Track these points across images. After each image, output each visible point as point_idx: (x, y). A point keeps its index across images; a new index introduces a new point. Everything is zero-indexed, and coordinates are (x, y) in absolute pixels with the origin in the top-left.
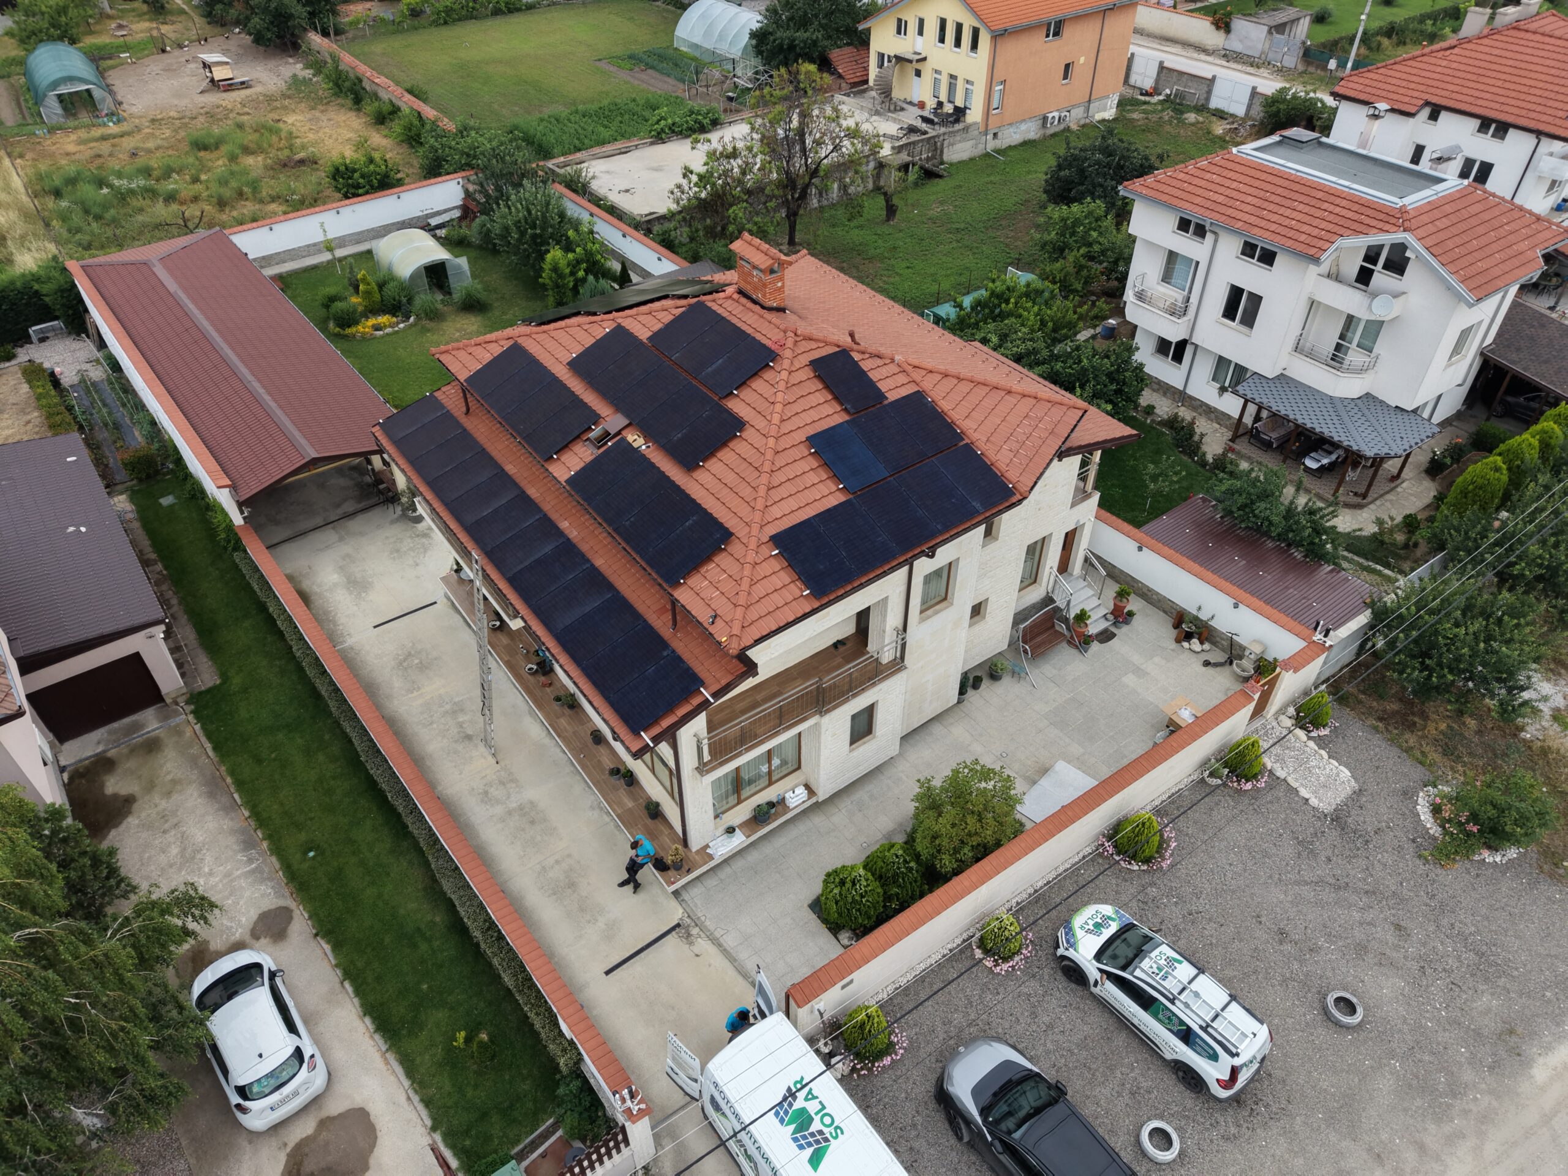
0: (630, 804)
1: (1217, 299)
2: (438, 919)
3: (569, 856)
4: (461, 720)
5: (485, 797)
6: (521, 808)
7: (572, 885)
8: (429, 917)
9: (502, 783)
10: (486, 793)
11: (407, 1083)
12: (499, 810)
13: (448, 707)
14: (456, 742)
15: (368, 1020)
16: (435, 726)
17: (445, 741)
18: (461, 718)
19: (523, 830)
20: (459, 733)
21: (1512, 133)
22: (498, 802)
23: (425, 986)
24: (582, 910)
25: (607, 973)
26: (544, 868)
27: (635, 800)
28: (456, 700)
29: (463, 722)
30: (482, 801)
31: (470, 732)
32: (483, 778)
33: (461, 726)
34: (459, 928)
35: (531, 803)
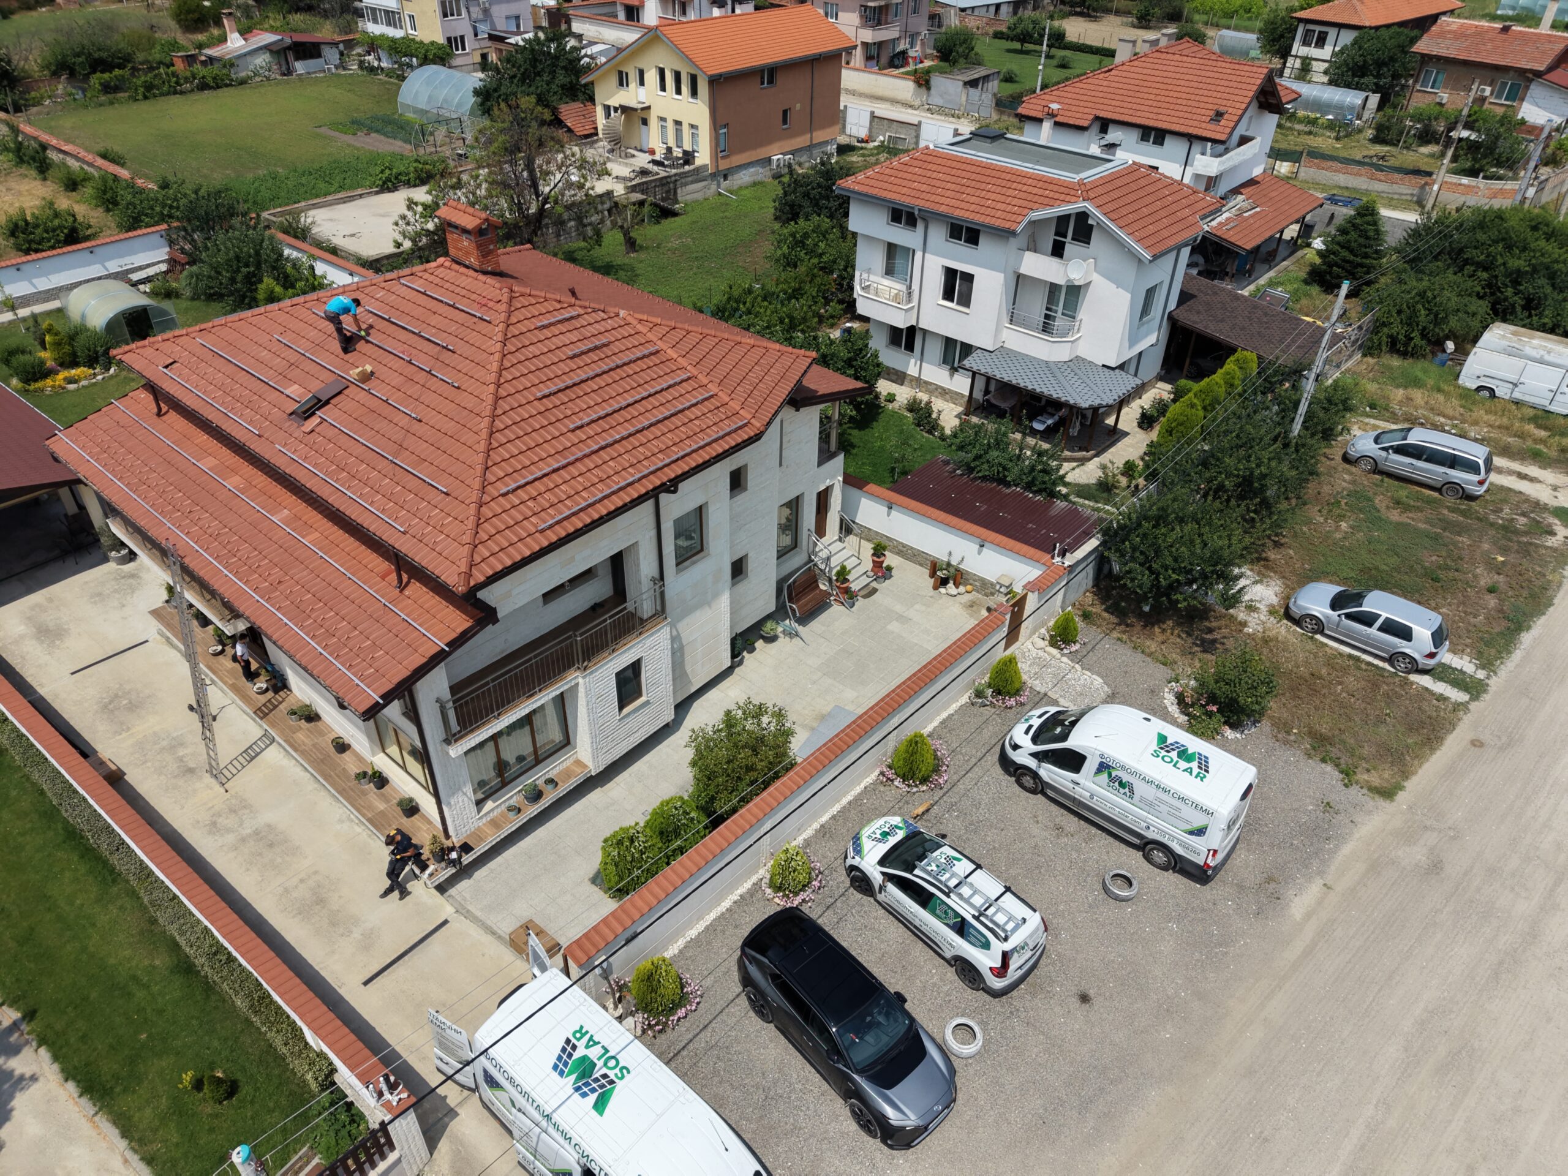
0: (381, 806)
1: (935, 282)
2: (157, 962)
3: (316, 873)
4: (181, 754)
5: (213, 827)
6: (257, 833)
7: (320, 901)
8: (146, 963)
9: (232, 811)
10: (214, 824)
11: (123, 1144)
12: (230, 838)
13: (165, 743)
14: (175, 777)
15: (71, 1086)
16: (149, 764)
17: (162, 777)
18: (181, 752)
19: (260, 854)
20: (179, 767)
21: (1169, 141)
22: (229, 830)
23: (144, 1036)
24: (333, 924)
25: (366, 983)
26: (286, 890)
27: (386, 800)
28: (175, 735)
29: (183, 756)
30: (210, 833)
31: (192, 765)
32: (210, 809)
33: (181, 760)
34: (186, 968)
35: (269, 826)
